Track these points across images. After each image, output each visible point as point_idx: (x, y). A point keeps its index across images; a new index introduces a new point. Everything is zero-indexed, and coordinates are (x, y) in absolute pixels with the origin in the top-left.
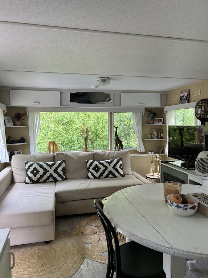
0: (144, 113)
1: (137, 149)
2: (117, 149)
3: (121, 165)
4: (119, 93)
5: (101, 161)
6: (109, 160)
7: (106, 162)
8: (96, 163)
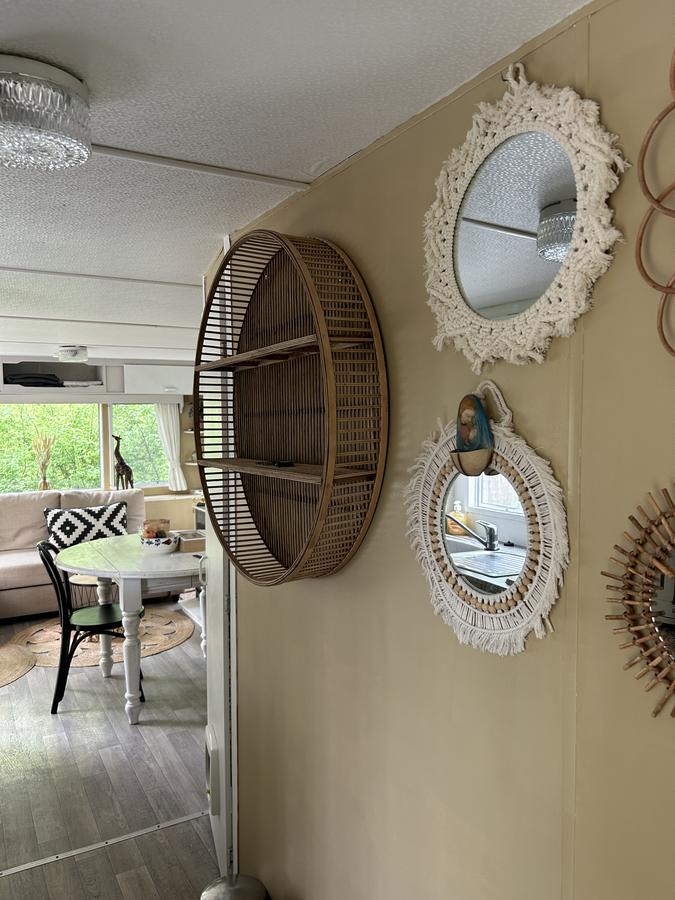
0: (182, 406)
1: (167, 485)
2: (120, 487)
3: (124, 517)
4: (121, 365)
5: (77, 511)
6: (96, 509)
7: (90, 512)
8: (67, 516)
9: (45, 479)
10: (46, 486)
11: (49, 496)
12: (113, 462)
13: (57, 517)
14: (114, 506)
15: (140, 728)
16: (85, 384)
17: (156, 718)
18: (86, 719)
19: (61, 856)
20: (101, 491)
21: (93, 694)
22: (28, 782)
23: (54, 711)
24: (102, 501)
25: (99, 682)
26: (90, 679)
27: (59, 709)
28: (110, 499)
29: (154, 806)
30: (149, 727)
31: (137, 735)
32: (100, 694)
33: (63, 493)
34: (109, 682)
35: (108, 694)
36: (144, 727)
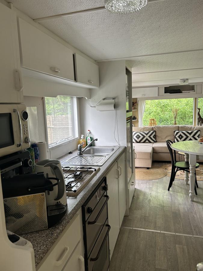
3: (199, 135)
4: (201, 84)
5: (184, 132)
6: (190, 132)
7: (188, 133)
8: (180, 133)
9: (175, 122)
10: (175, 124)
11: (176, 127)
12: (197, 117)
13: (177, 133)
14: (196, 131)
15: (193, 203)
16: (189, 91)
17: (200, 201)
18: (177, 195)
19: (162, 232)
20: (193, 126)
21: (181, 188)
22: (158, 208)
23: (169, 190)
24: (192, 129)
25: (184, 185)
26: (181, 183)
27: (170, 190)
28: (195, 129)
29: (193, 229)
30: (196, 203)
31: (192, 205)
32: (183, 189)
33: (180, 126)
34: (187, 186)
35: (186, 189)
36: (195, 203)
